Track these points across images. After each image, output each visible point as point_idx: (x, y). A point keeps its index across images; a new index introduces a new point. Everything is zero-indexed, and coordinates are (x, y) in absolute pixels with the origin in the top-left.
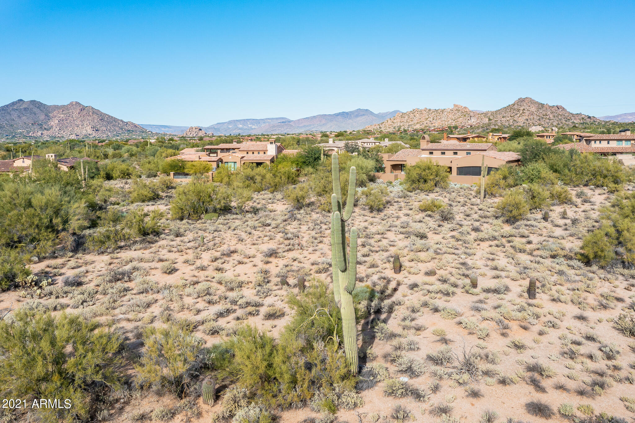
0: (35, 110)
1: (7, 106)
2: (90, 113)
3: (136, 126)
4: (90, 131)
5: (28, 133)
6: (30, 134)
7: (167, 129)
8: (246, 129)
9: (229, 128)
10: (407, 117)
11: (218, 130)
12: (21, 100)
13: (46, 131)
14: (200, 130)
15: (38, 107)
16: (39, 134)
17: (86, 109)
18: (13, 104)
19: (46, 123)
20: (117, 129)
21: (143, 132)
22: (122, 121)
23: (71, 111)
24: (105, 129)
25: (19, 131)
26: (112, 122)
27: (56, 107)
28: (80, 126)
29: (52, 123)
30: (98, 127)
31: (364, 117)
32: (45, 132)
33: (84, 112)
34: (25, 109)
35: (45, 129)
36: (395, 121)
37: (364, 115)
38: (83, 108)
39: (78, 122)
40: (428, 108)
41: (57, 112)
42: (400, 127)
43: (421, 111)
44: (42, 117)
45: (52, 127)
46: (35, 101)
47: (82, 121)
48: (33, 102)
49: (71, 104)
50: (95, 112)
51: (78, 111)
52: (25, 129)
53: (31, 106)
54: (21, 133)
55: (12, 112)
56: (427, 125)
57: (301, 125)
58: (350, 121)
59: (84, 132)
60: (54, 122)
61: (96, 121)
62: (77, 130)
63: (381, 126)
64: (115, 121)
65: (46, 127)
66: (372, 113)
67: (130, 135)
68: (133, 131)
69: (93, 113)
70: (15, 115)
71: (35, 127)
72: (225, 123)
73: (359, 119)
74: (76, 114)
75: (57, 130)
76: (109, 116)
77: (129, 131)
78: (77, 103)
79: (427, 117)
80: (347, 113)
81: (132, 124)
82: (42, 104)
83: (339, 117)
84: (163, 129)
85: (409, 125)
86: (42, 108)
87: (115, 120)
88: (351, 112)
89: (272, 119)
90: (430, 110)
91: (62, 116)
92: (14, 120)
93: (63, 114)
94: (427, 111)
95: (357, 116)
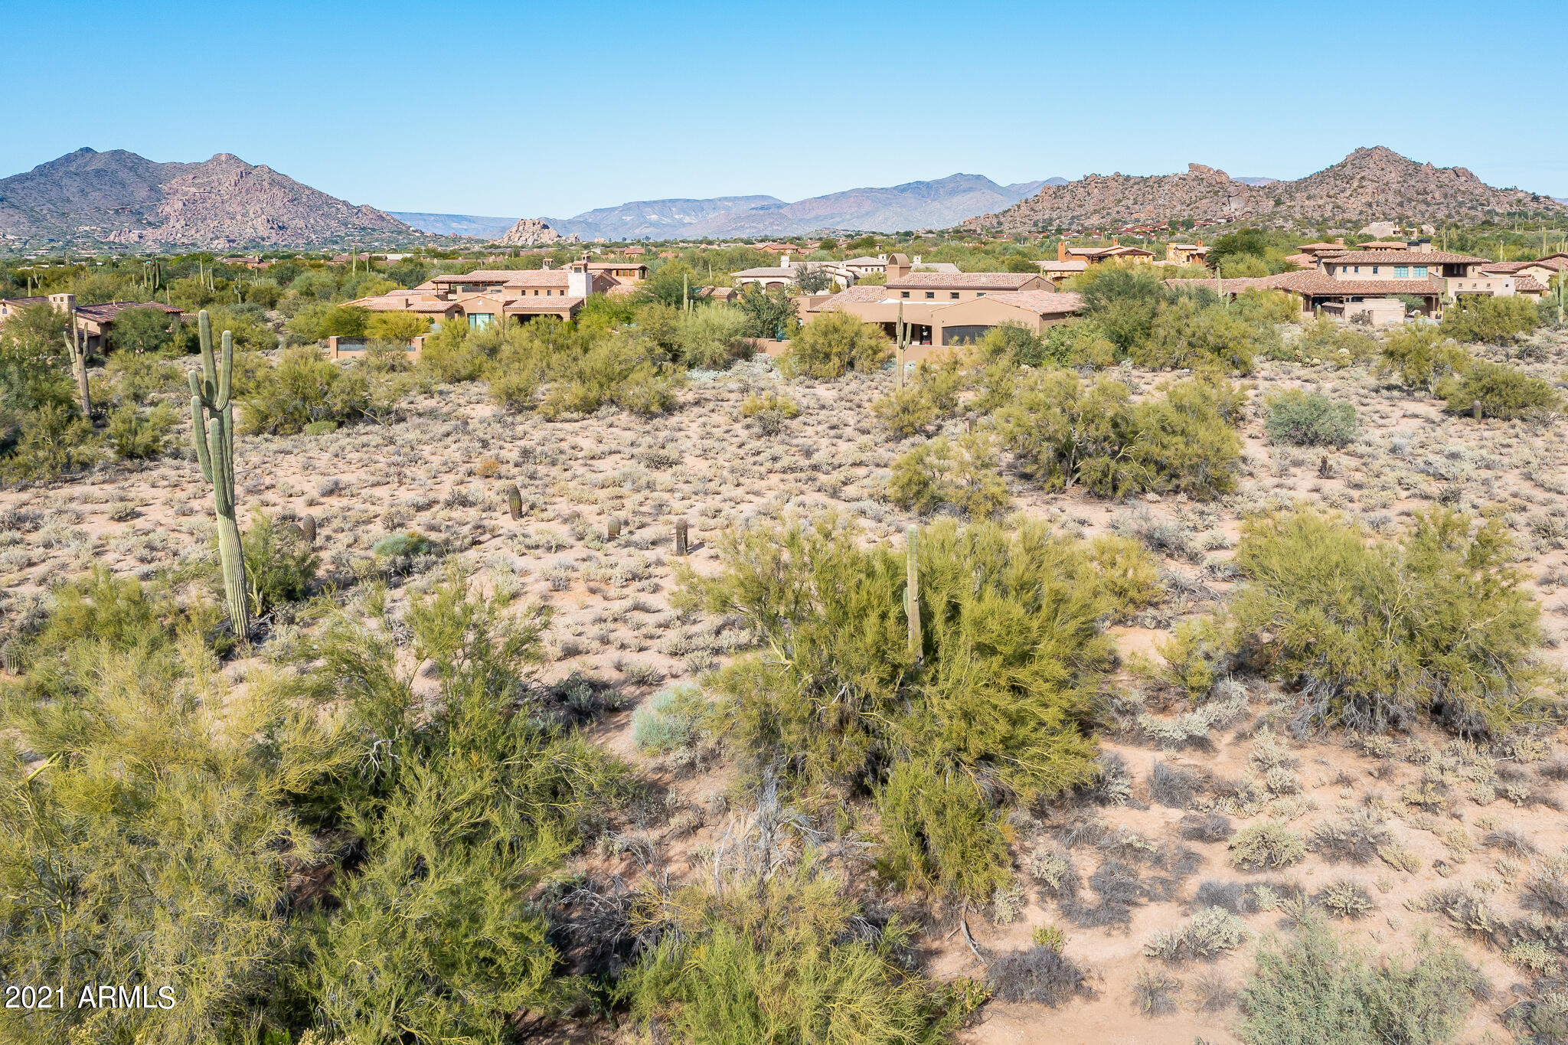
0: (125, 175)
1: (52, 164)
2: (265, 184)
3: (381, 218)
4: (263, 230)
5: (106, 233)
6: (112, 238)
7: (464, 225)
8: (668, 225)
9: (626, 224)
10: (1068, 197)
11: (593, 227)
12: (88, 150)
13: (150, 230)
14: (545, 227)
15: (130, 169)
16: (134, 236)
17: (254, 172)
18: (68, 159)
19: (151, 208)
20: (334, 224)
21: (400, 233)
22: (345, 203)
23: (214, 177)
24: (301, 223)
25: (82, 228)
26: (319, 208)
27: (179, 168)
28: (239, 217)
29: (168, 209)
30: (285, 218)
31: (972, 194)
32: (149, 232)
33: (250, 181)
34: (98, 173)
35: (150, 224)
36: (1039, 207)
37: (970, 189)
38: (247, 171)
39: (233, 207)
40: (1124, 173)
41: (178, 179)
42: (1050, 221)
43: (1105, 181)
44: (142, 193)
45: (167, 218)
46: (122, 152)
47: (241, 204)
48: (118, 155)
49: (216, 158)
50: (279, 181)
51: (234, 178)
52: (98, 225)
53: (114, 166)
54: (87, 235)
55: (66, 181)
56: (1118, 217)
57: (808, 217)
58: (937, 205)
59: (249, 232)
60: (172, 207)
61: (278, 204)
62: (230, 228)
63: (1002, 219)
64: (327, 204)
65: (151, 219)
66: (991, 185)
67: (368, 239)
68: (374, 230)
69: (273, 183)
70: (71, 188)
71: (123, 218)
72: (614, 209)
73: (956, 199)
74: (227, 186)
75: (178, 226)
76: (313, 192)
77: (364, 229)
78: (232, 158)
79: (1120, 196)
80: (928, 185)
81: (373, 211)
82: (140, 159)
83: (905, 195)
84: (454, 225)
85: (1073, 218)
86: (140, 171)
87: (328, 201)
88: (938, 182)
89: (736, 199)
90: (1128, 178)
91: (193, 190)
92: (68, 200)
93: (194, 185)
94: (1121, 180)
95: (953, 192)
